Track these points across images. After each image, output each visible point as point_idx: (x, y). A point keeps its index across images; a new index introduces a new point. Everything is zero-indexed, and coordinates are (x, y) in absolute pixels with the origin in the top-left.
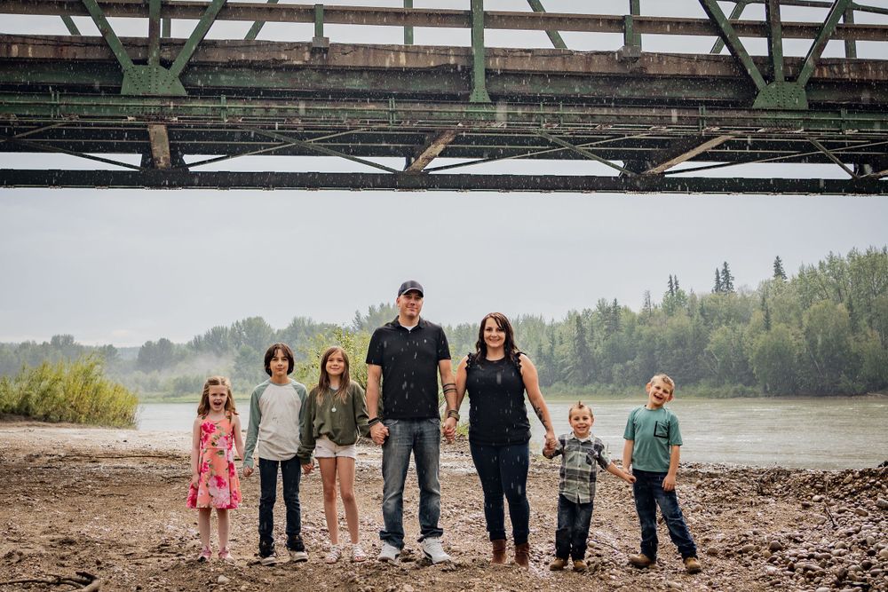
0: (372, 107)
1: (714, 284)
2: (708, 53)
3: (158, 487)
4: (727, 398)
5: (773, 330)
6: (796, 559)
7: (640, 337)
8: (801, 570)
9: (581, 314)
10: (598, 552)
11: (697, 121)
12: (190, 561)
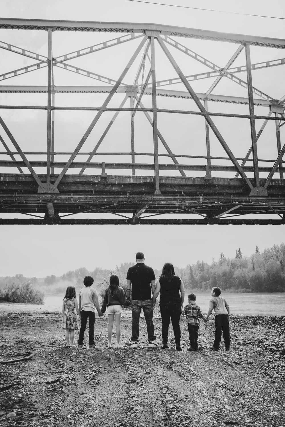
0: (121, 196)
1: (236, 255)
2: (234, 177)
3: (52, 323)
4: (240, 293)
5: (256, 270)
6: (267, 346)
7: (211, 273)
8: (269, 349)
9: (191, 265)
10: (200, 344)
11: (230, 200)
12: (63, 348)
